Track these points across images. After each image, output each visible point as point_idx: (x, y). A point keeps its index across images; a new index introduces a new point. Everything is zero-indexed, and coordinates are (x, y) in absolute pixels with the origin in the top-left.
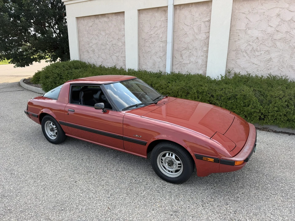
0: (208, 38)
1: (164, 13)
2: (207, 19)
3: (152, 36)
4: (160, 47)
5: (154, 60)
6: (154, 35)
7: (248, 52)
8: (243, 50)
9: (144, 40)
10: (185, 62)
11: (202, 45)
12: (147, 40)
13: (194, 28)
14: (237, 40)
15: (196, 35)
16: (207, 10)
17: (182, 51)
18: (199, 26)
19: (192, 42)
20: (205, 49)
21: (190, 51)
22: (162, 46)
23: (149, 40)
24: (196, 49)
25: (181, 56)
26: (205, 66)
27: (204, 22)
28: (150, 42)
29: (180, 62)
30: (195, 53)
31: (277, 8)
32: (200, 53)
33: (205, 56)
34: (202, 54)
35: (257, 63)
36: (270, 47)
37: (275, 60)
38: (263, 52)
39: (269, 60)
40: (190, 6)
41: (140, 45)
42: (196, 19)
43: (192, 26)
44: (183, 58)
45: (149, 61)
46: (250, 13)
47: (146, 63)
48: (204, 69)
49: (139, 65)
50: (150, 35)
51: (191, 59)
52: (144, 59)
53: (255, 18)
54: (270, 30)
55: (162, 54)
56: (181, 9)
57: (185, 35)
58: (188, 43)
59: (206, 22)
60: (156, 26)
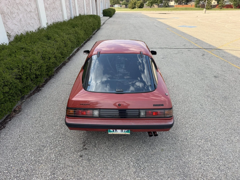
8: (6, 13)
35: (16, 23)
36: (17, 10)
37: (23, 20)
38: (16, 14)
39: (20, 20)
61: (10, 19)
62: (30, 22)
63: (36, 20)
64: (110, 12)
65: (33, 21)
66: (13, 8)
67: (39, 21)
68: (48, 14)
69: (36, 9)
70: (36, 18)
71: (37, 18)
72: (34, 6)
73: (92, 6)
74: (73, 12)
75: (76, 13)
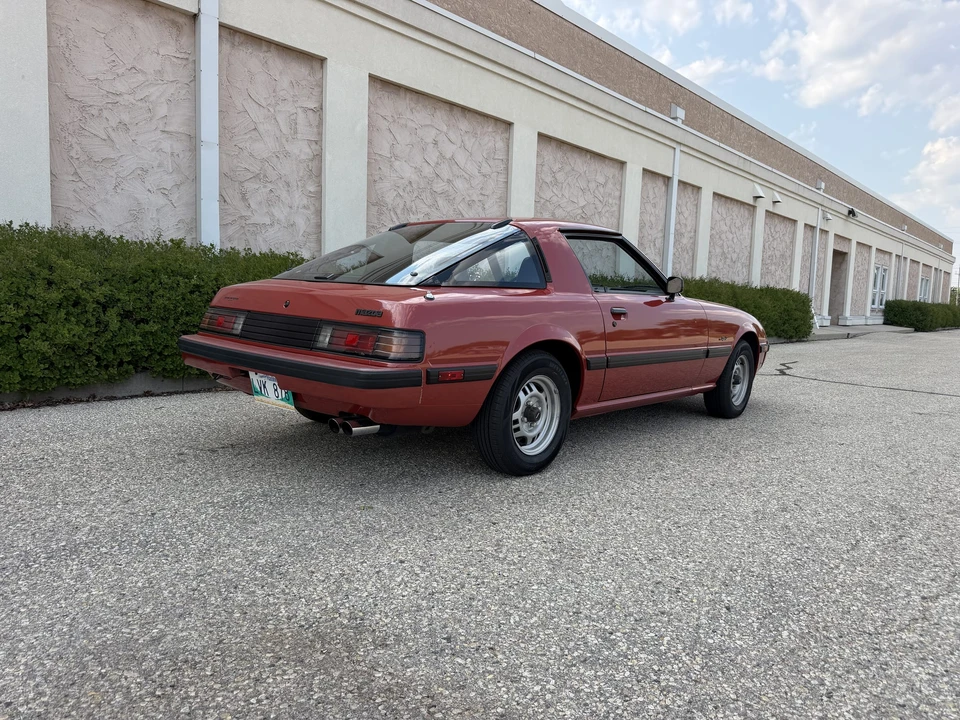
0: (318, 157)
1: (174, 31)
2: (312, 105)
3: (118, 99)
4: (160, 150)
5: (136, 199)
6: (131, 98)
7: (399, 212)
8: (390, 206)
9: (77, 105)
10: (258, 219)
11: (301, 174)
12: (95, 112)
13: (278, 119)
14: (377, 178)
15: (284, 140)
16: (309, 78)
17: (246, 184)
18: (292, 117)
19: (275, 159)
20: (312, 188)
21: (270, 186)
22: (168, 150)
23: (105, 113)
24: (288, 184)
25: (244, 198)
26: (315, 236)
27: (306, 110)
28: (113, 123)
29: (241, 217)
30: (284, 195)
31: (433, 126)
32: (299, 198)
33: (312, 208)
34: (305, 201)
38: (421, 216)
40: (264, 48)
41: (58, 124)
42: (281, 93)
43: (272, 111)
44: (249, 206)
45: (107, 201)
46: (394, 121)
47: (91, 208)
48: (313, 245)
49: (53, 212)
50: (110, 95)
51: (276, 214)
52: (78, 190)
53: (404, 138)
54: (427, 171)
55: (168, 181)
56: (236, 44)
57: (253, 132)
58: (264, 160)
59: (310, 113)
60: (138, 67)
64: (919, 310)
72: (494, 209)
73: (808, 268)
74: (678, 266)
75: (693, 269)
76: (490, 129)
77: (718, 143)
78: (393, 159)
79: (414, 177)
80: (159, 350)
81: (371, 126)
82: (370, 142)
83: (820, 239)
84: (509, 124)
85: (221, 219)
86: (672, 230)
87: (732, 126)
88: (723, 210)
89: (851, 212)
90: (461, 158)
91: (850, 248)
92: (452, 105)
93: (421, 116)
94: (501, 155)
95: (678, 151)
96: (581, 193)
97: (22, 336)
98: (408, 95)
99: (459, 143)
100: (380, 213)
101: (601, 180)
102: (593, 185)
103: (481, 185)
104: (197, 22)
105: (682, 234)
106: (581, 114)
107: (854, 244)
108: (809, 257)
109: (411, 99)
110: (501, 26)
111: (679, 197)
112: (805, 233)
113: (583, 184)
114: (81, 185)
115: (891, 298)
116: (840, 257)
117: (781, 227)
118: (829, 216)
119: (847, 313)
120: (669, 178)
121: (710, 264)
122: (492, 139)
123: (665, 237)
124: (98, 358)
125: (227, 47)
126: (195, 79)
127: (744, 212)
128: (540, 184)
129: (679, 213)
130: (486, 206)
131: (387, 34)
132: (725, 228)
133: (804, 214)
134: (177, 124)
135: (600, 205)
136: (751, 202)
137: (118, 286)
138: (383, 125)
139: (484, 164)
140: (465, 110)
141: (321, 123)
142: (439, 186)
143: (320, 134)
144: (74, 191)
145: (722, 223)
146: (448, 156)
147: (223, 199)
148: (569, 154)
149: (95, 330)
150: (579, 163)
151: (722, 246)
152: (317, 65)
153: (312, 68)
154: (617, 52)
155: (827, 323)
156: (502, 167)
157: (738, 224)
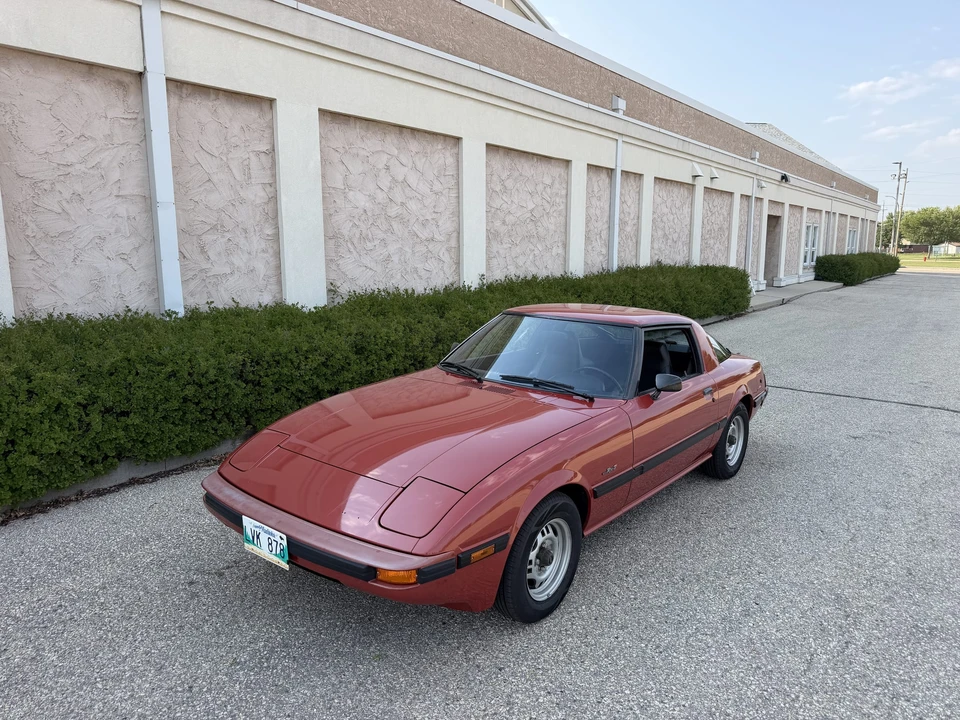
0: (274, 199)
1: (121, 92)
2: (264, 147)
3: (70, 170)
4: (116, 216)
5: (96, 269)
6: (82, 167)
7: (355, 242)
8: (346, 238)
9: (28, 181)
10: (220, 268)
11: (258, 218)
12: (47, 187)
13: (231, 166)
14: (332, 211)
15: (238, 187)
16: (259, 120)
17: (203, 237)
18: (246, 163)
19: (231, 208)
20: (269, 231)
21: (228, 235)
22: (125, 215)
23: (58, 187)
24: (245, 231)
25: (203, 250)
26: (273, 280)
27: (258, 154)
28: (67, 195)
29: (201, 271)
30: (242, 242)
31: (384, 152)
32: (257, 243)
33: (271, 251)
34: (263, 245)
35: (372, 265)
36: (386, 232)
37: (395, 258)
38: (377, 242)
39: (388, 259)
40: (213, 97)
41: (10, 204)
42: (233, 140)
43: (225, 159)
44: (209, 258)
45: (66, 275)
46: (346, 152)
47: (52, 285)
48: (274, 287)
49: (15, 294)
50: (61, 167)
51: (235, 262)
52: (37, 268)
53: (356, 167)
54: (381, 196)
55: (126, 245)
56: (184, 96)
57: (207, 184)
58: (221, 211)
59: (262, 156)
60: (87, 134)
61: (355, 253)
62: (420, 266)
63: (446, 265)
64: (847, 264)
65: (432, 265)
66: (373, 228)
67: (454, 266)
68: (498, 252)
69: (455, 234)
70: (446, 258)
71: (451, 258)
72: (447, 225)
73: (745, 238)
74: (622, 254)
75: (637, 256)
76: (440, 147)
77: (658, 129)
78: (347, 190)
79: (368, 205)
80: (140, 439)
81: (325, 162)
82: (323, 176)
83: (756, 206)
84: (458, 139)
85: (182, 275)
86: (617, 221)
87: (671, 109)
88: (663, 194)
89: (784, 178)
90: (413, 179)
91: (783, 211)
92: (401, 127)
93: (372, 143)
94: (451, 171)
95: (620, 142)
96: (529, 197)
97: (10, 452)
98: (358, 123)
99: (410, 165)
100: (338, 246)
101: (548, 181)
102: (540, 187)
103: (433, 204)
104: (143, 81)
105: (626, 223)
106: (526, 119)
107: (787, 207)
108: (746, 225)
109: (361, 128)
110: (445, 40)
111: (622, 187)
112: (741, 203)
113: (530, 188)
114: (39, 262)
115: (821, 254)
116: (774, 221)
117: (718, 200)
118: (764, 184)
119: (782, 275)
120: (612, 170)
121: (652, 248)
122: (442, 156)
123: (610, 228)
124: (83, 458)
125: (175, 101)
126: (145, 137)
127: (684, 192)
128: (491, 193)
129: (623, 202)
130: (440, 223)
131: (334, 66)
132: (666, 210)
133: (739, 185)
134: (131, 188)
135: (547, 206)
136: (690, 182)
137: (96, 382)
138: (335, 157)
139: (436, 182)
140: (413, 130)
141: (274, 165)
142: (393, 211)
143: (274, 176)
144: (34, 269)
145: (663, 206)
146: (401, 178)
147: (183, 256)
148: (516, 160)
149: (78, 432)
150: (526, 168)
151: (663, 229)
152: (266, 107)
153: (261, 110)
154: (559, 50)
155: (763, 287)
156: (453, 182)
157: (678, 204)
